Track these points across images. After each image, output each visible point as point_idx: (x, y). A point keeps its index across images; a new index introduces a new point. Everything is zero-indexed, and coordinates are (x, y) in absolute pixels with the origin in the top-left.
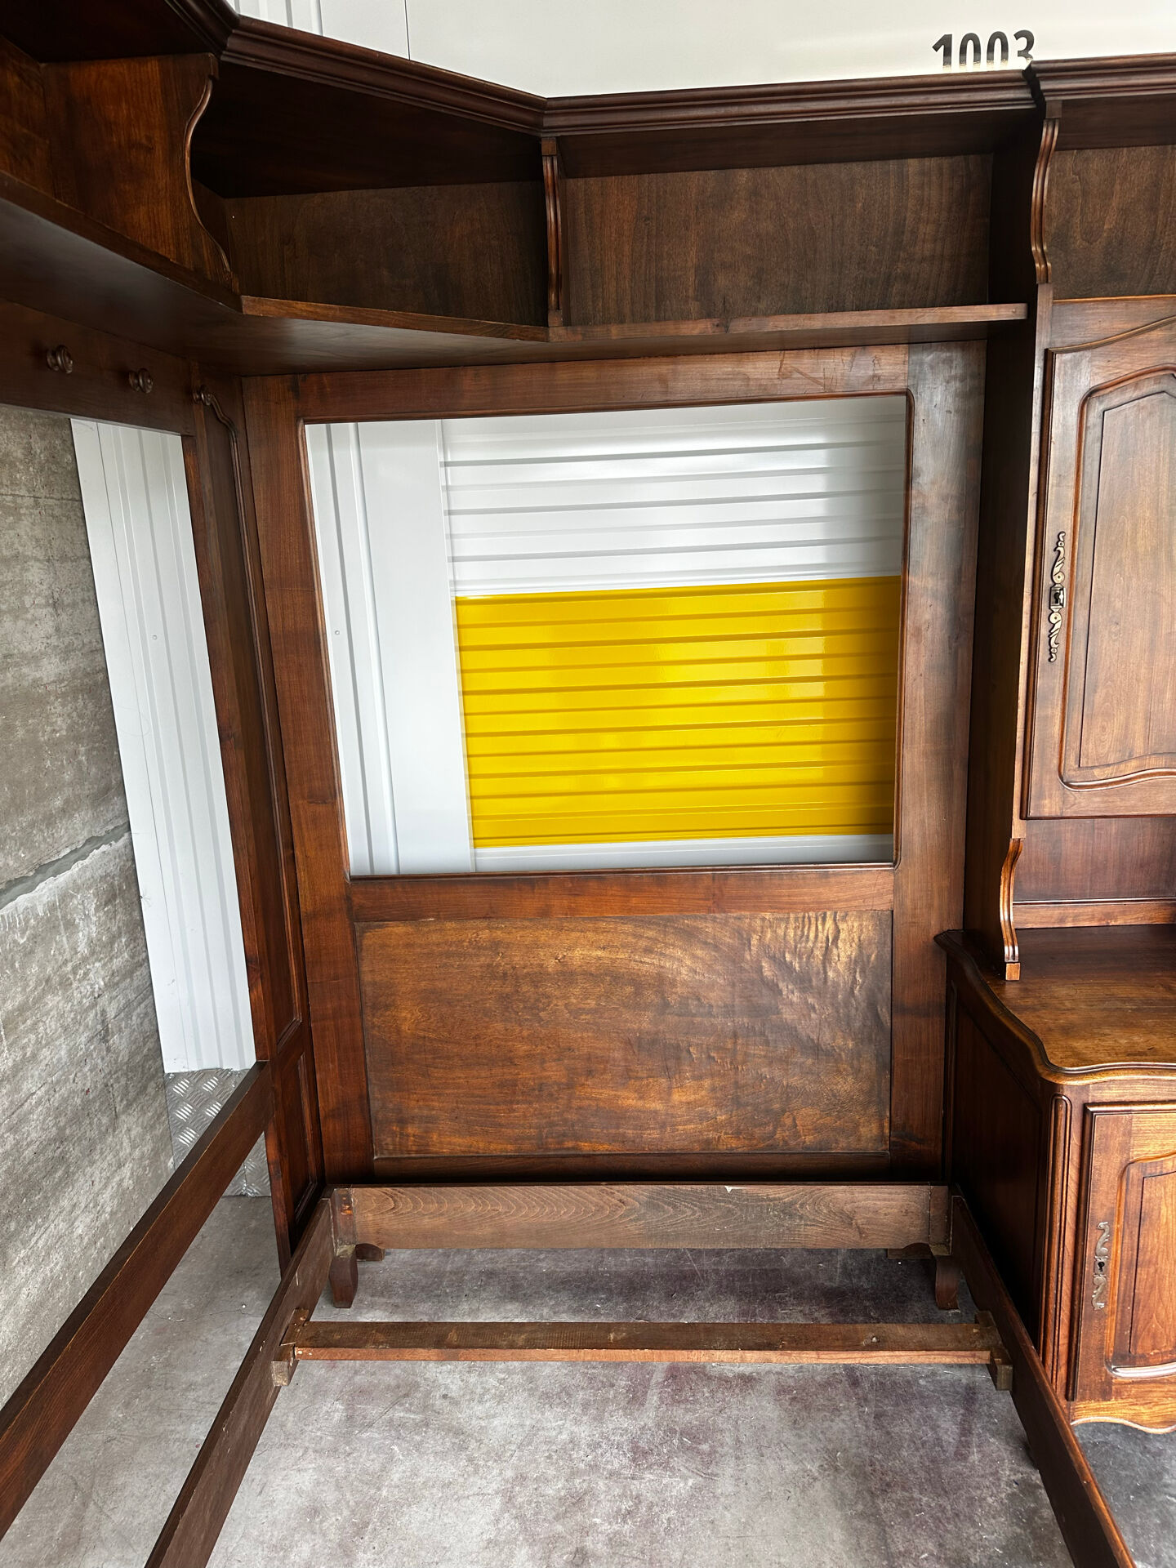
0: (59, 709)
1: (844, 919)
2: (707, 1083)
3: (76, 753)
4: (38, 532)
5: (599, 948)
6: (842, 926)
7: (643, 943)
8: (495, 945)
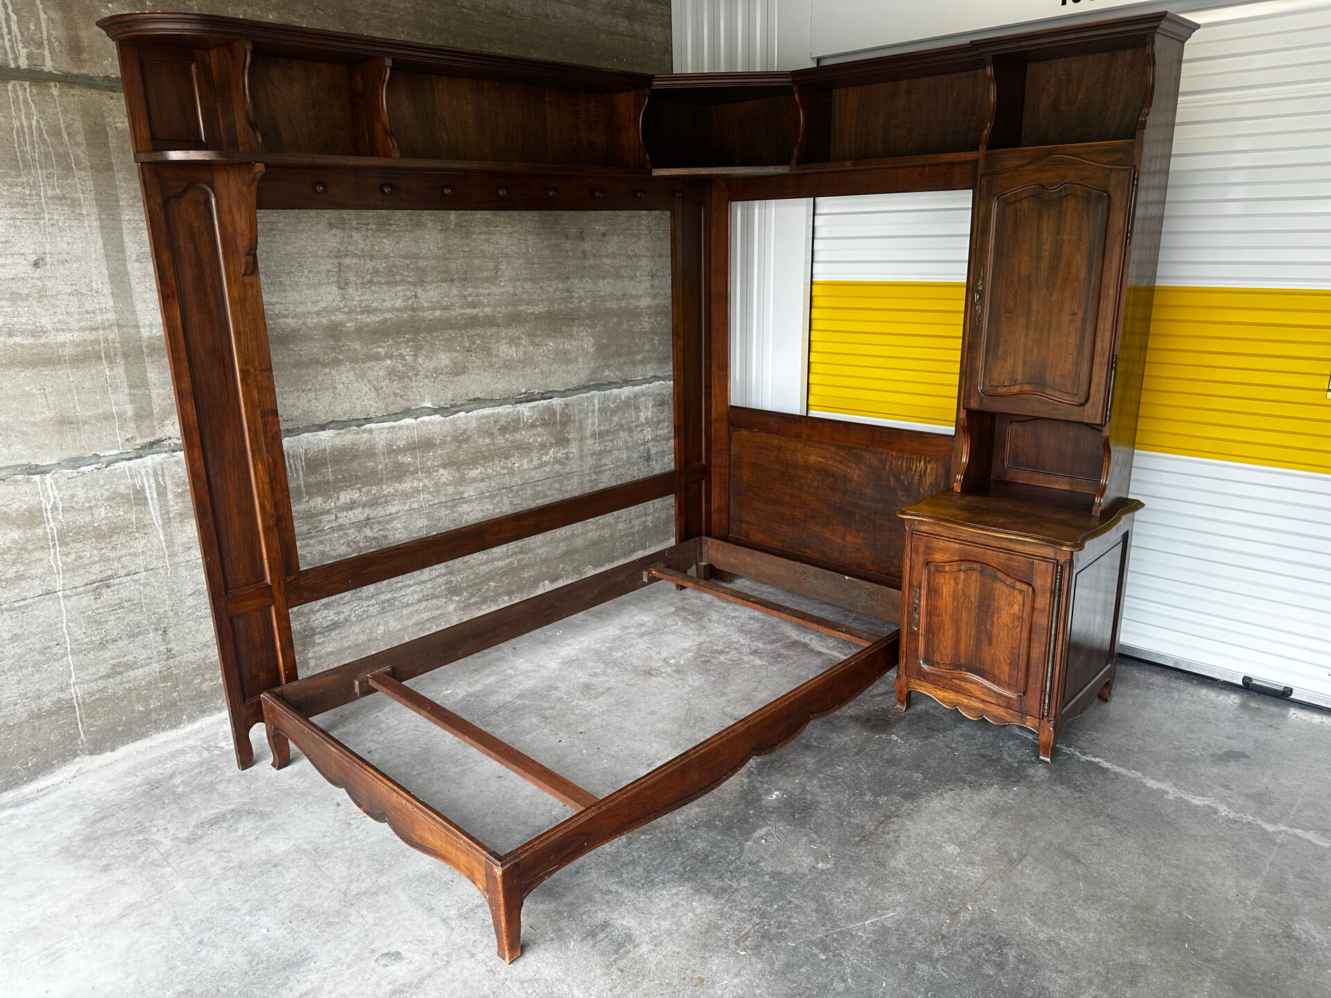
0: (647, 319)
1: (929, 462)
2: (862, 535)
3: (653, 339)
4: (649, 245)
5: (820, 457)
6: (929, 466)
7: (839, 458)
8: (780, 448)
